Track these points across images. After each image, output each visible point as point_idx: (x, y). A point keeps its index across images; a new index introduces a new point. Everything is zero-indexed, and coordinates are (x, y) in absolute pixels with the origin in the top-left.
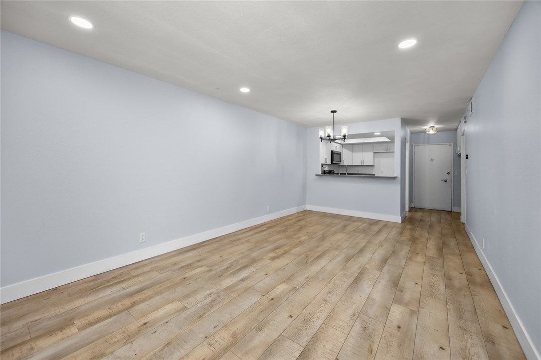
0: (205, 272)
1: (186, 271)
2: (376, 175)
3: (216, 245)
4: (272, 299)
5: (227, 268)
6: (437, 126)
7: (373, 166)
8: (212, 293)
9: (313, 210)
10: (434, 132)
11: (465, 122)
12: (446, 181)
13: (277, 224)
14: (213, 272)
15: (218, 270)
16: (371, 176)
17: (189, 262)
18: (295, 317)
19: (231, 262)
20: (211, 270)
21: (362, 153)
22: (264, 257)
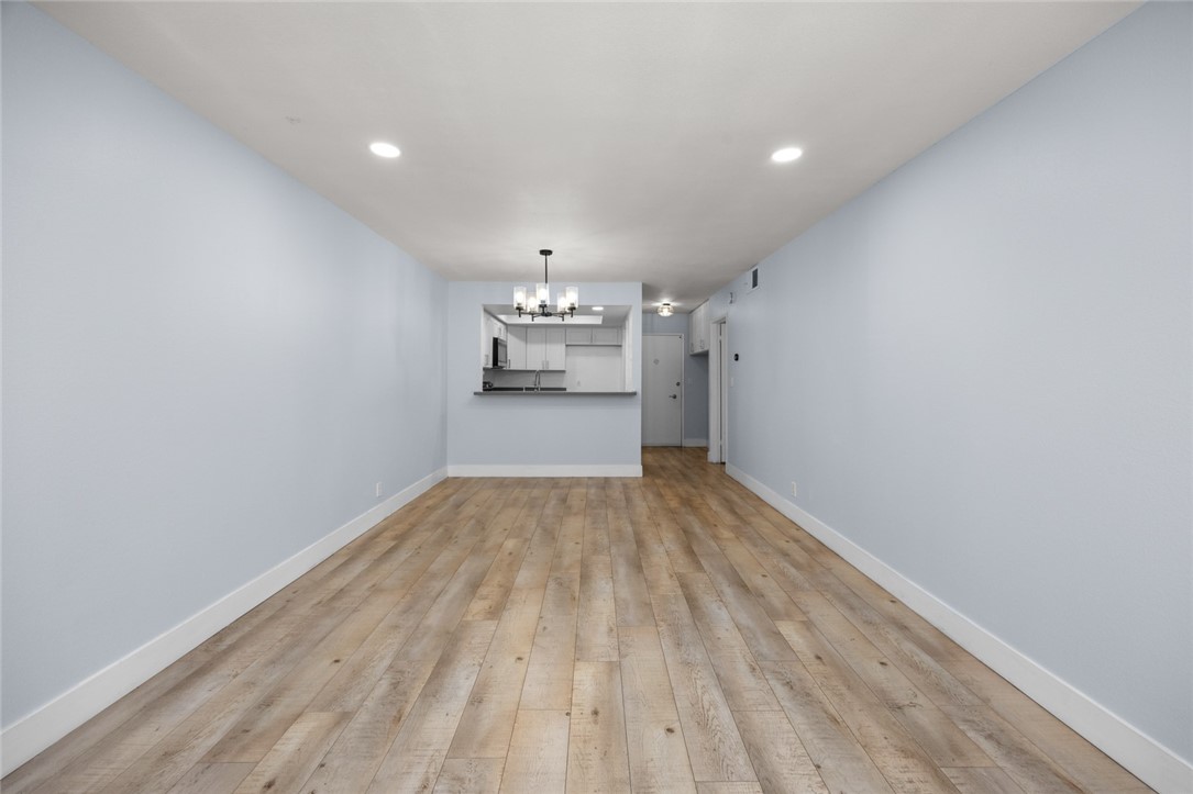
0: (330, 731)
1: (246, 758)
2: (568, 391)
3: (279, 632)
4: (596, 713)
5: (395, 685)
6: (673, 304)
7: (563, 372)
8: (427, 779)
9: (466, 476)
10: (669, 314)
11: (731, 302)
12: (675, 397)
13: (413, 526)
14: (362, 718)
15: (369, 703)
16: (559, 392)
17: (224, 724)
18: (676, 726)
19: (386, 662)
20: (345, 717)
21: (544, 346)
22: (469, 618)
